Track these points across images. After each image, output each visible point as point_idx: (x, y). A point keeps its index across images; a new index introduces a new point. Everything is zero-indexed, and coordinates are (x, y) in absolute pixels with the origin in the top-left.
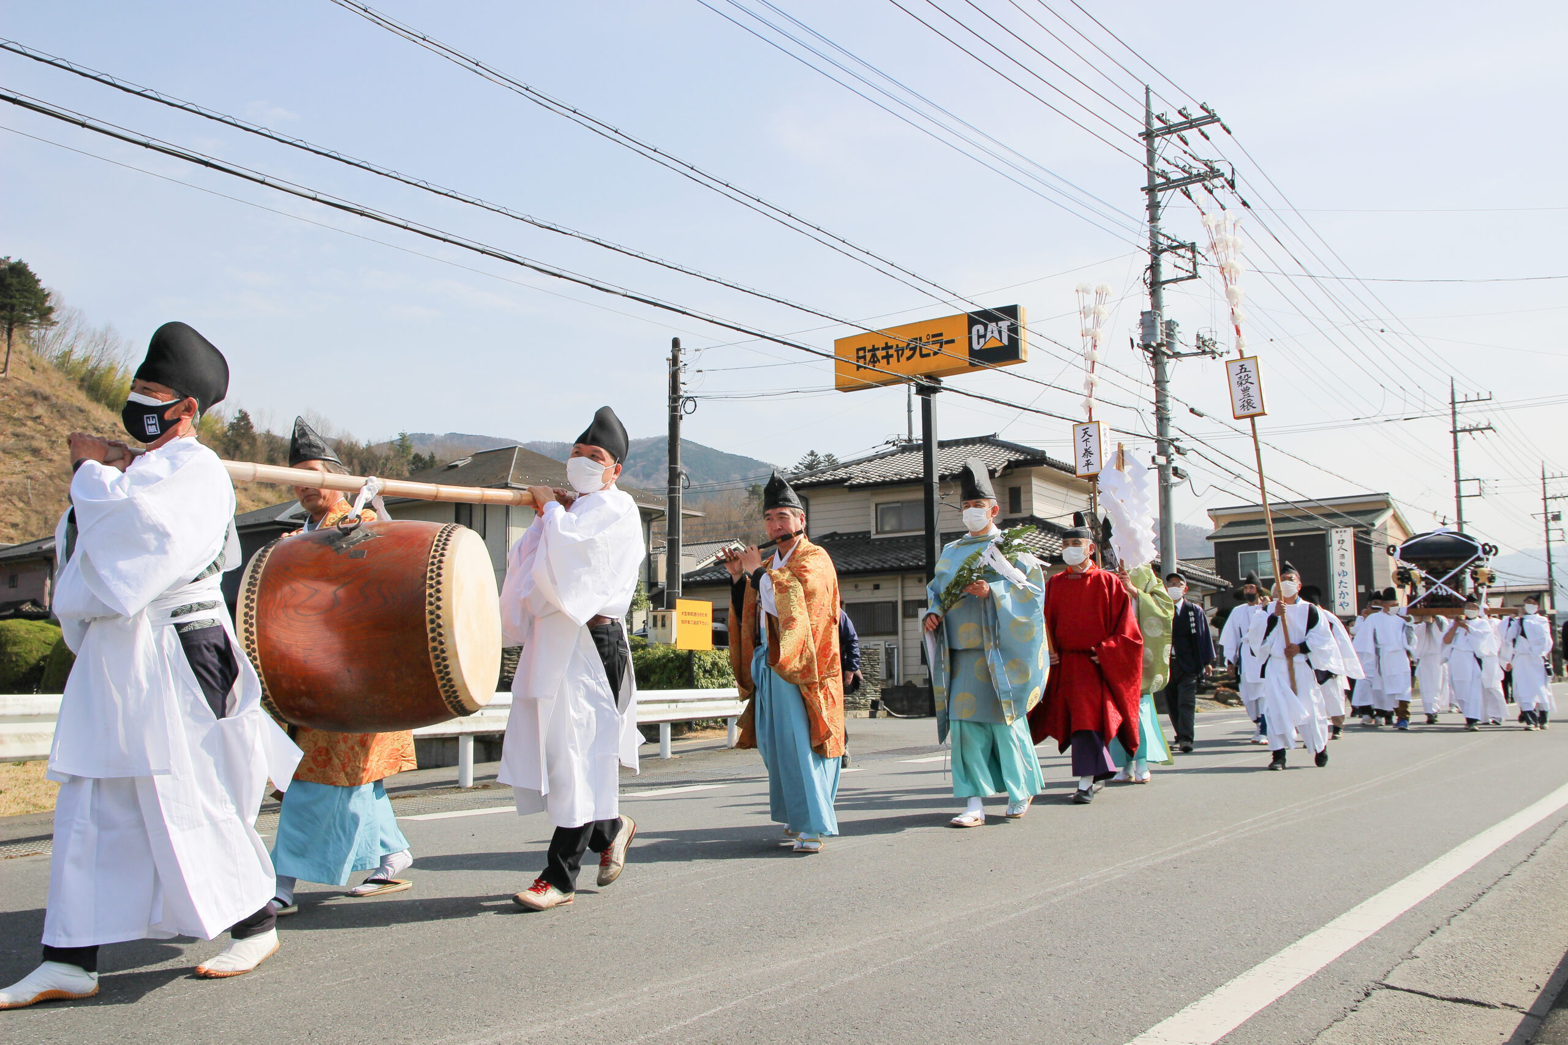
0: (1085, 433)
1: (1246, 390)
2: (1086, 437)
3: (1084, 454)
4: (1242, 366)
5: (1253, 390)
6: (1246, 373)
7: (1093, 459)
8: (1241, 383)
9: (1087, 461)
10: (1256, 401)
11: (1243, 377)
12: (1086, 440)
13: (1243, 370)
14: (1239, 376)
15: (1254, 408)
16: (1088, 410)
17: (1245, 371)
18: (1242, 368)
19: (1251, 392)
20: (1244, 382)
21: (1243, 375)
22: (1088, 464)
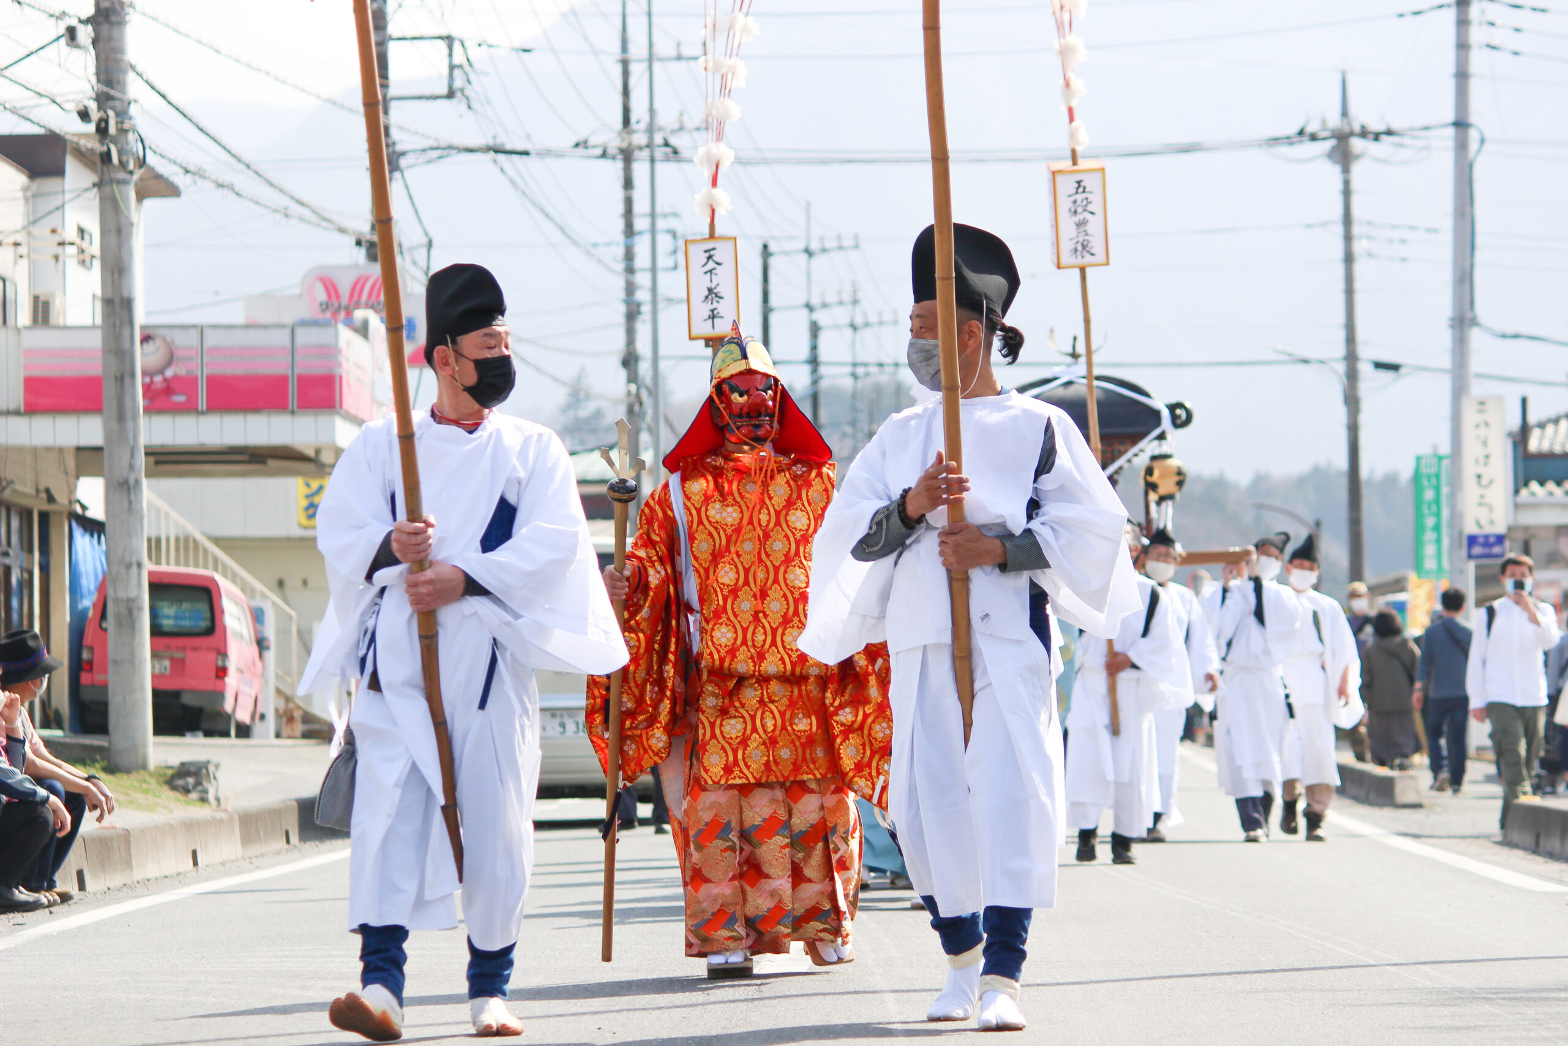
0: (710, 257)
1: (1081, 224)
2: (711, 265)
3: (707, 297)
4: (1079, 182)
5: (1094, 226)
6: (1084, 196)
7: (723, 307)
8: (1075, 212)
9: (712, 311)
10: (1097, 245)
11: (1079, 202)
12: (711, 271)
13: (1081, 190)
14: (1073, 199)
15: (1092, 254)
16: (709, 212)
17: (1084, 192)
18: (1079, 186)
19: (1089, 228)
20: (1080, 210)
21: (1079, 197)
22: (713, 316)
